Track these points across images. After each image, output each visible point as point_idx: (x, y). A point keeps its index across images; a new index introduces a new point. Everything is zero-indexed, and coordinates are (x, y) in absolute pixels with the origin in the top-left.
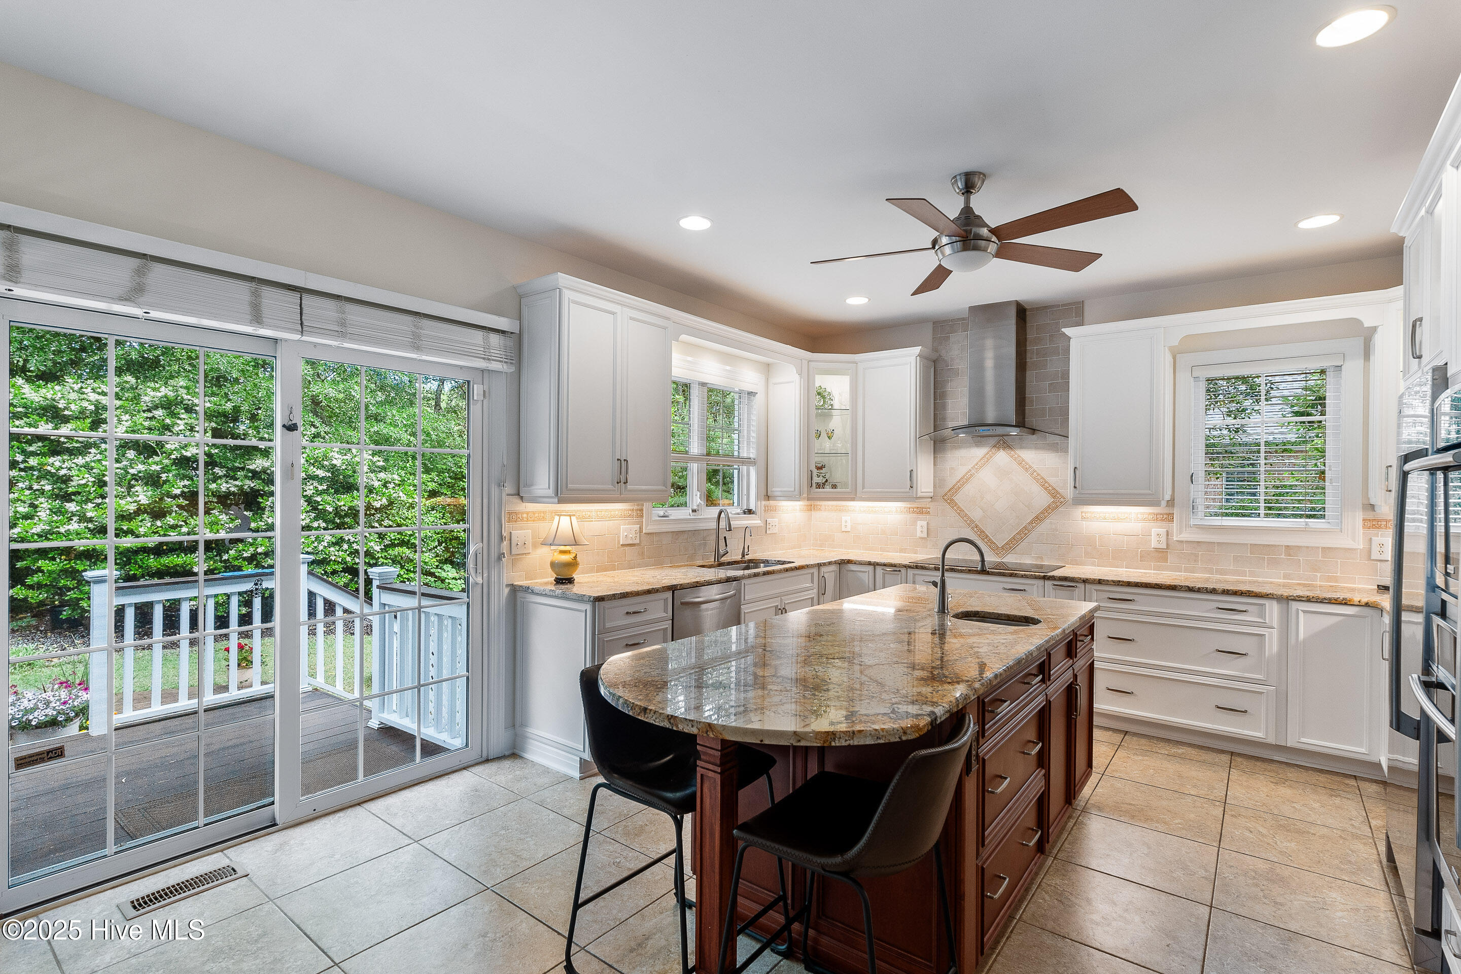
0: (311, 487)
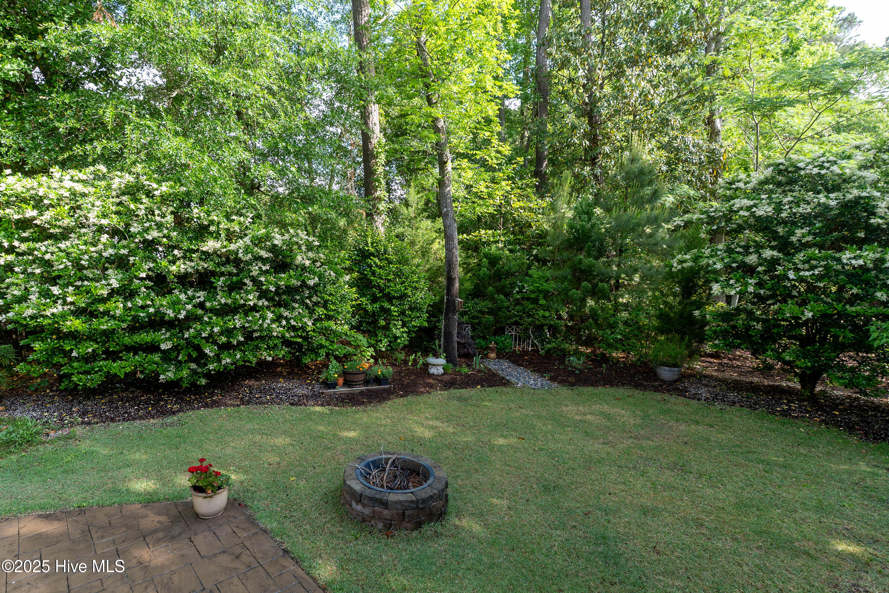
0: (257, 268)
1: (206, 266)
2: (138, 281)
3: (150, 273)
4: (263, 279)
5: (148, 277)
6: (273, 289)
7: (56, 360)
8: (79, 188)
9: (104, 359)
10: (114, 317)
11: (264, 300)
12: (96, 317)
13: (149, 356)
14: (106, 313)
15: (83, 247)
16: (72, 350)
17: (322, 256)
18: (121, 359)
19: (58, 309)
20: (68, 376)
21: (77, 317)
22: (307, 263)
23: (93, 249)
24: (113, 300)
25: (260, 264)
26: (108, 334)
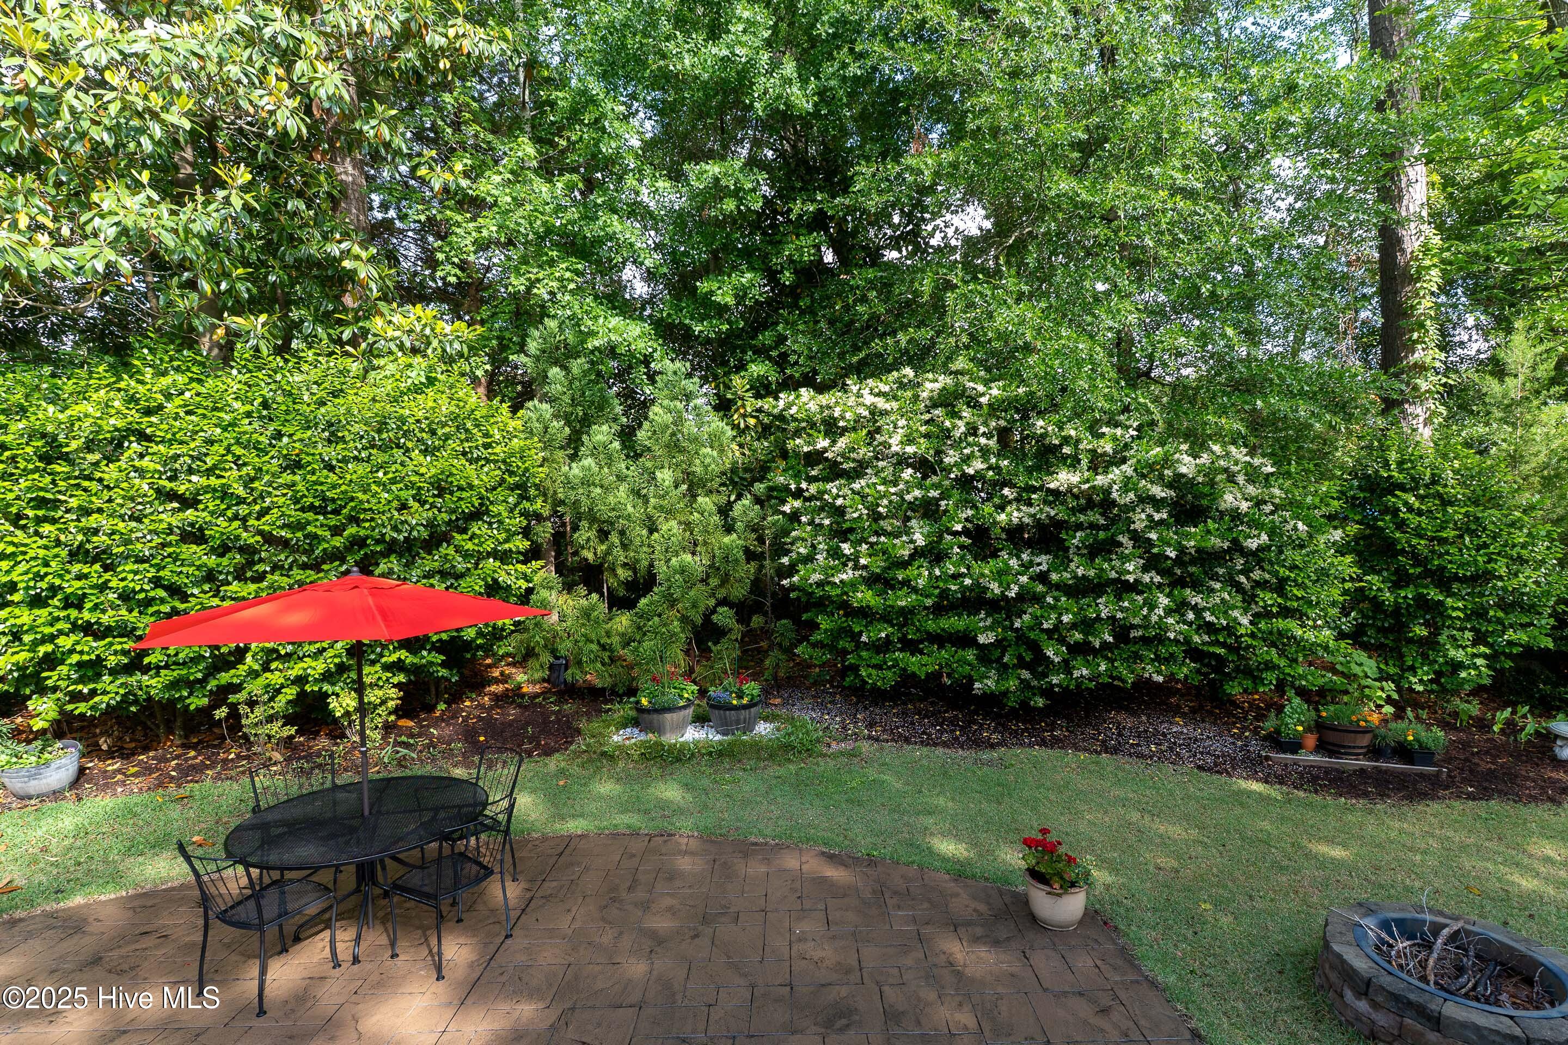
0: (1143, 516)
1: (1053, 513)
2: (949, 537)
3: (969, 525)
4: (1153, 536)
5: (965, 532)
6: (1173, 555)
7: (841, 644)
8: (881, 403)
9: (901, 650)
10: (915, 590)
11: (1153, 573)
12: (893, 588)
13: (960, 652)
14: (906, 583)
15: (881, 488)
16: (861, 633)
17: (1277, 492)
18: (922, 653)
19: (847, 575)
20: (855, 669)
21: (870, 587)
22: (1244, 506)
23: (893, 490)
24: (916, 564)
25: (1150, 510)
26: (907, 614)
